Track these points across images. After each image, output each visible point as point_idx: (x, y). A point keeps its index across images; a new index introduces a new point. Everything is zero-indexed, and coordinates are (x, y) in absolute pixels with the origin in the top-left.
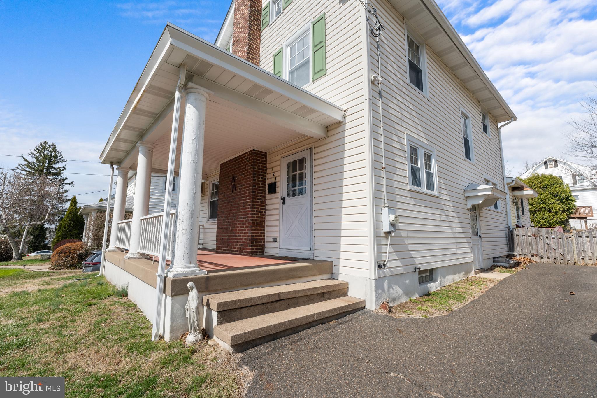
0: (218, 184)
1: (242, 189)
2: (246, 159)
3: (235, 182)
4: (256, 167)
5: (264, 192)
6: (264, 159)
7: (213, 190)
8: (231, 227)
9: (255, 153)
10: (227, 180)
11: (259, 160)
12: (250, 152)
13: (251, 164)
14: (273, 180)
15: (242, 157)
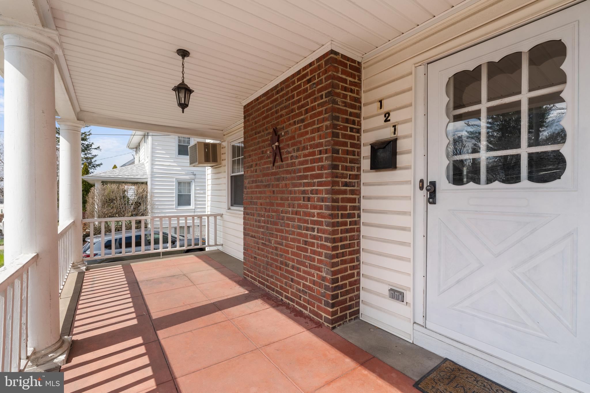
0: (243, 145)
1: (297, 157)
2: (309, 81)
3: (278, 141)
4: (339, 100)
5: (356, 165)
6: (355, 79)
7: (234, 157)
8: (273, 240)
9: (336, 61)
10: (260, 137)
11: (345, 81)
12: (319, 59)
13: (324, 93)
14: (386, 134)
15: (296, 79)
